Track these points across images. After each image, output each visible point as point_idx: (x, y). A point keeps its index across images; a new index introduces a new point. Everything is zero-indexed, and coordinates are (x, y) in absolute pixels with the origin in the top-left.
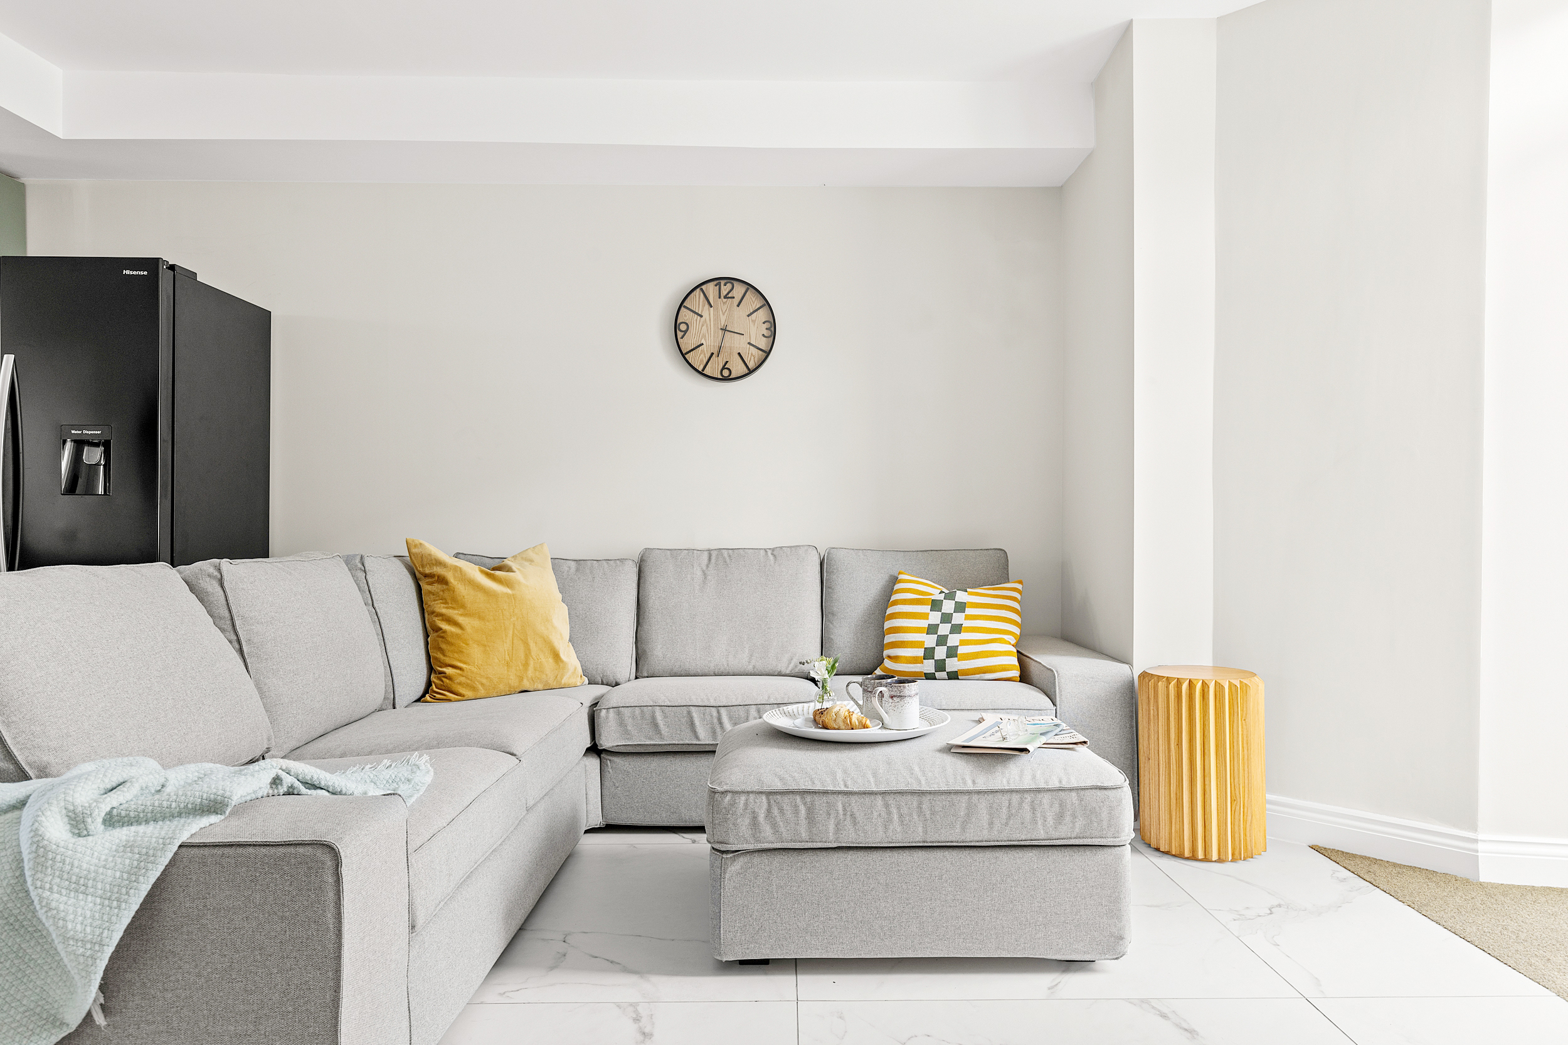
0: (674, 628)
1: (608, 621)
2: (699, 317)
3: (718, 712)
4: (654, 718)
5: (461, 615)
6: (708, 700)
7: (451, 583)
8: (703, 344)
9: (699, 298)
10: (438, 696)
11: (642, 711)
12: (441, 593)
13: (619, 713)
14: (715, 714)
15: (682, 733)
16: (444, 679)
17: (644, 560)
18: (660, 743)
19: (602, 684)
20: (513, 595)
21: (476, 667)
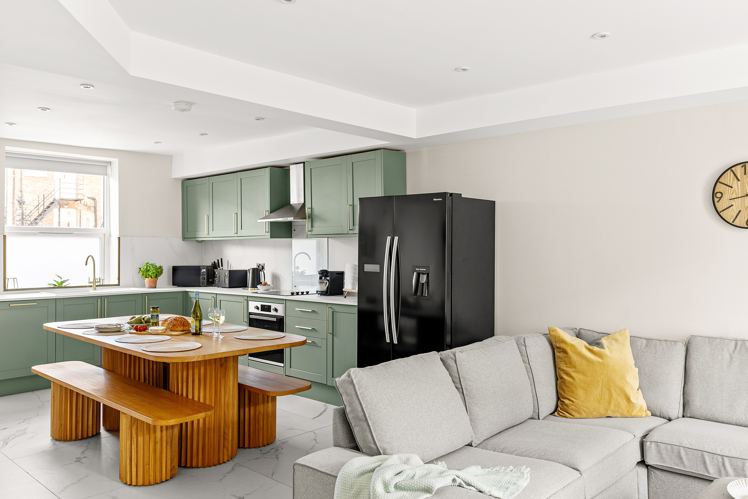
0: (708, 389)
1: (664, 379)
2: (730, 188)
3: (723, 459)
4: (679, 453)
5: (574, 372)
6: (716, 450)
7: (569, 354)
8: (733, 205)
9: (730, 176)
10: (561, 414)
11: (672, 448)
12: (564, 358)
13: (658, 446)
14: (720, 460)
15: (698, 467)
16: (564, 406)
17: (690, 343)
18: (684, 469)
19: (660, 417)
20: (603, 363)
21: (581, 401)
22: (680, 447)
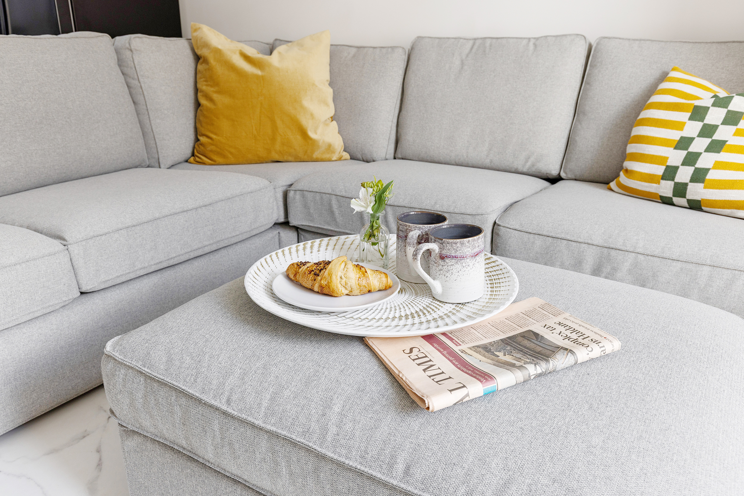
1: (369, 105)
4: (330, 205)
10: (199, 160)
11: (322, 198)
13: (303, 196)
16: (201, 146)
17: (414, 48)
18: (336, 229)
22: (332, 196)
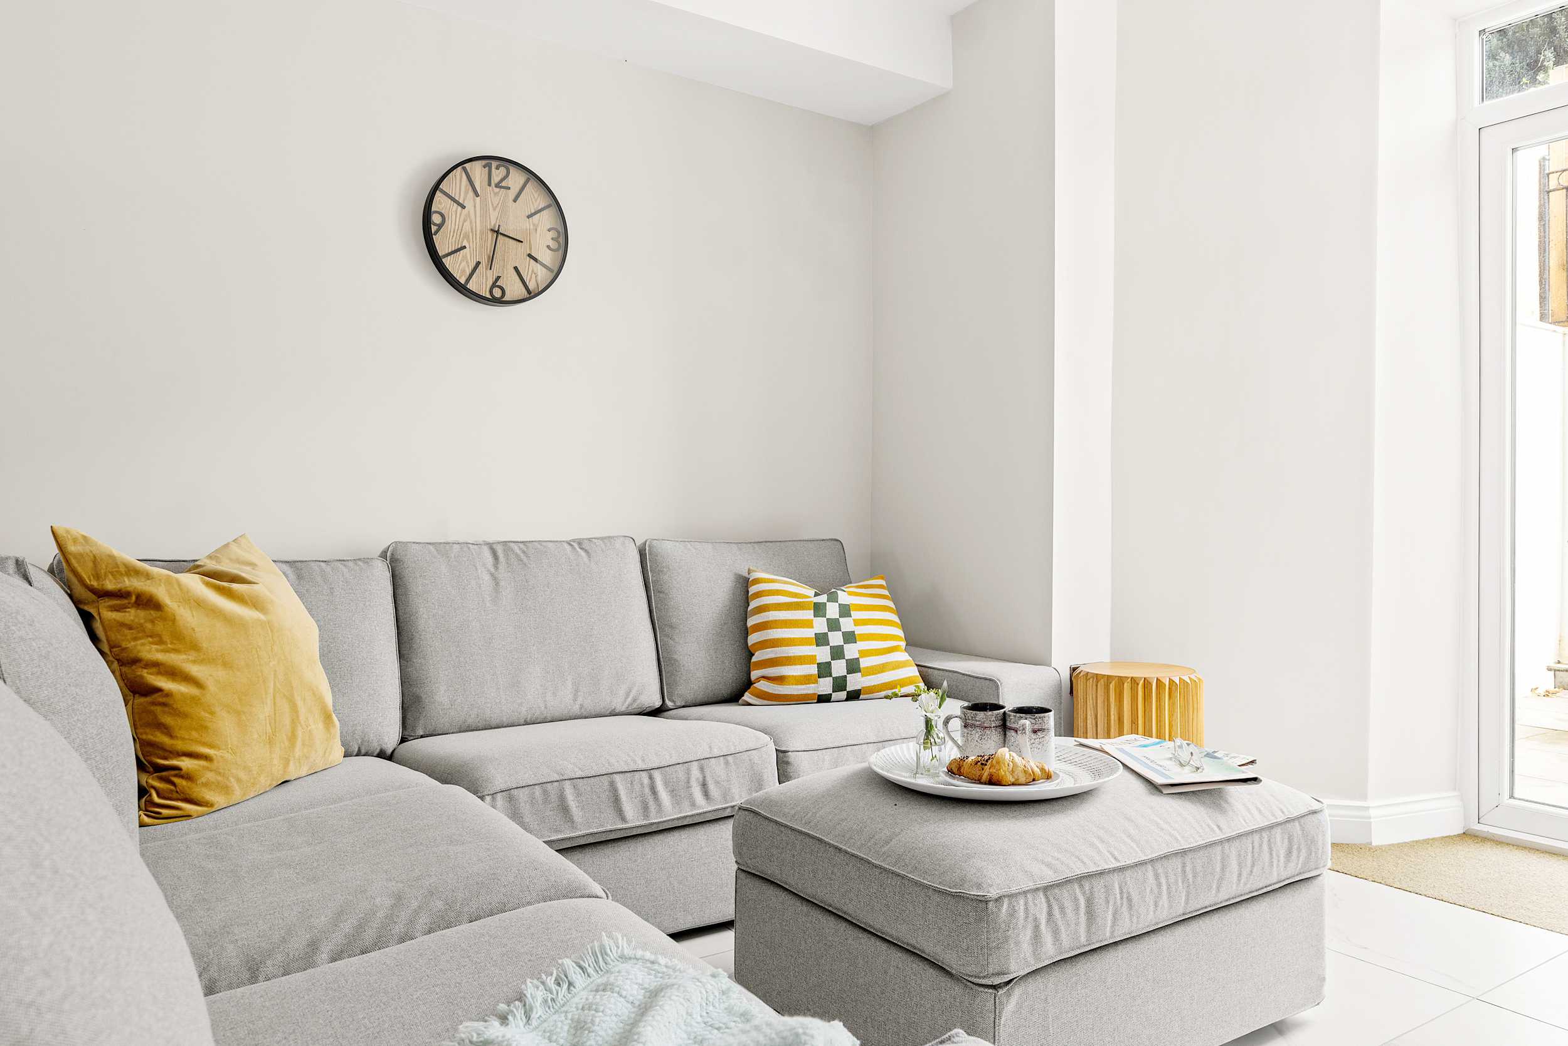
2: (459, 208)
3: (651, 778)
4: (562, 798)
6: (634, 761)
7: (167, 606)
8: (465, 247)
9: (461, 180)
10: (165, 812)
14: (646, 781)
15: (602, 816)
16: (176, 780)
18: (573, 835)
21: (230, 751)
22: (564, 782)
